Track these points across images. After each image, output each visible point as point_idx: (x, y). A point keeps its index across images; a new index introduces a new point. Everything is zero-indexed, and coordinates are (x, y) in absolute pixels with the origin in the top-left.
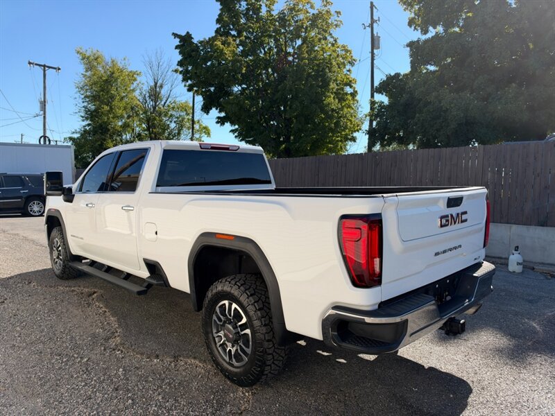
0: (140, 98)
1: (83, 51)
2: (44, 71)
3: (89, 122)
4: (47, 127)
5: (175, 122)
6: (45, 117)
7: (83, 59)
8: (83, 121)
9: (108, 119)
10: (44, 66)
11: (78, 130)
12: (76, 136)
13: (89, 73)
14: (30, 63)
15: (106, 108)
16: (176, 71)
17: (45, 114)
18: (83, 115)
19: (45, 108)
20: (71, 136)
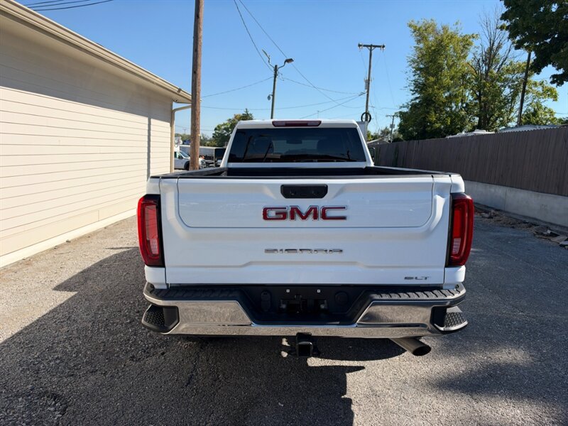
0: (474, 63)
1: (415, 23)
2: (371, 50)
3: (417, 95)
4: (369, 104)
5: (509, 87)
6: (368, 95)
7: (415, 31)
8: (413, 94)
9: (433, 90)
10: (371, 46)
11: (406, 104)
12: (405, 110)
13: (421, 45)
14: (359, 46)
15: (432, 79)
16: (502, 28)
17: (368, 92)
18: (412, 88)
19: (369, 86)
20: (400, 110)
